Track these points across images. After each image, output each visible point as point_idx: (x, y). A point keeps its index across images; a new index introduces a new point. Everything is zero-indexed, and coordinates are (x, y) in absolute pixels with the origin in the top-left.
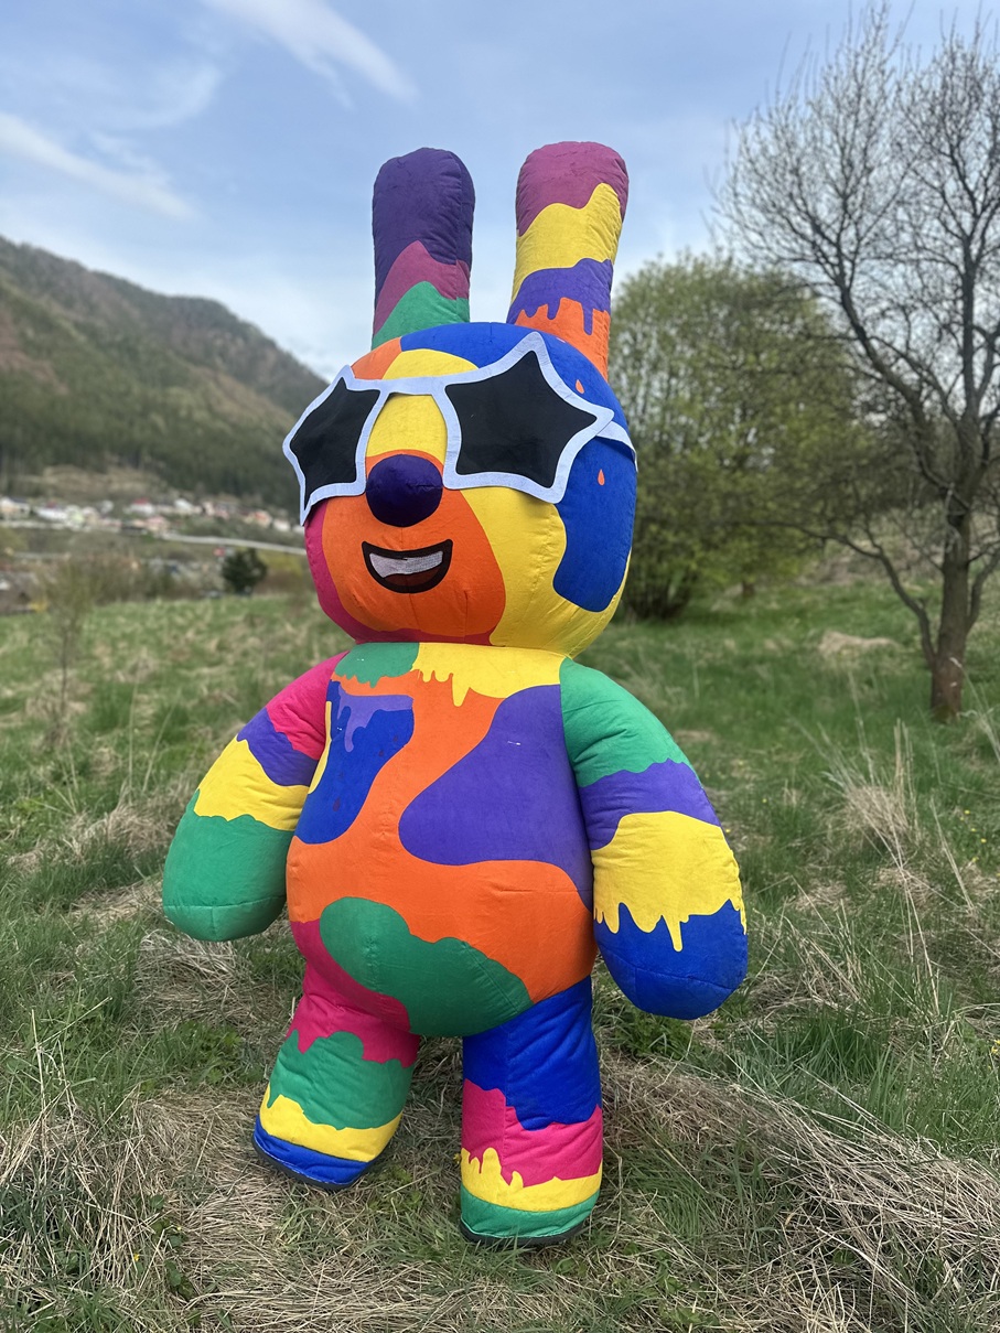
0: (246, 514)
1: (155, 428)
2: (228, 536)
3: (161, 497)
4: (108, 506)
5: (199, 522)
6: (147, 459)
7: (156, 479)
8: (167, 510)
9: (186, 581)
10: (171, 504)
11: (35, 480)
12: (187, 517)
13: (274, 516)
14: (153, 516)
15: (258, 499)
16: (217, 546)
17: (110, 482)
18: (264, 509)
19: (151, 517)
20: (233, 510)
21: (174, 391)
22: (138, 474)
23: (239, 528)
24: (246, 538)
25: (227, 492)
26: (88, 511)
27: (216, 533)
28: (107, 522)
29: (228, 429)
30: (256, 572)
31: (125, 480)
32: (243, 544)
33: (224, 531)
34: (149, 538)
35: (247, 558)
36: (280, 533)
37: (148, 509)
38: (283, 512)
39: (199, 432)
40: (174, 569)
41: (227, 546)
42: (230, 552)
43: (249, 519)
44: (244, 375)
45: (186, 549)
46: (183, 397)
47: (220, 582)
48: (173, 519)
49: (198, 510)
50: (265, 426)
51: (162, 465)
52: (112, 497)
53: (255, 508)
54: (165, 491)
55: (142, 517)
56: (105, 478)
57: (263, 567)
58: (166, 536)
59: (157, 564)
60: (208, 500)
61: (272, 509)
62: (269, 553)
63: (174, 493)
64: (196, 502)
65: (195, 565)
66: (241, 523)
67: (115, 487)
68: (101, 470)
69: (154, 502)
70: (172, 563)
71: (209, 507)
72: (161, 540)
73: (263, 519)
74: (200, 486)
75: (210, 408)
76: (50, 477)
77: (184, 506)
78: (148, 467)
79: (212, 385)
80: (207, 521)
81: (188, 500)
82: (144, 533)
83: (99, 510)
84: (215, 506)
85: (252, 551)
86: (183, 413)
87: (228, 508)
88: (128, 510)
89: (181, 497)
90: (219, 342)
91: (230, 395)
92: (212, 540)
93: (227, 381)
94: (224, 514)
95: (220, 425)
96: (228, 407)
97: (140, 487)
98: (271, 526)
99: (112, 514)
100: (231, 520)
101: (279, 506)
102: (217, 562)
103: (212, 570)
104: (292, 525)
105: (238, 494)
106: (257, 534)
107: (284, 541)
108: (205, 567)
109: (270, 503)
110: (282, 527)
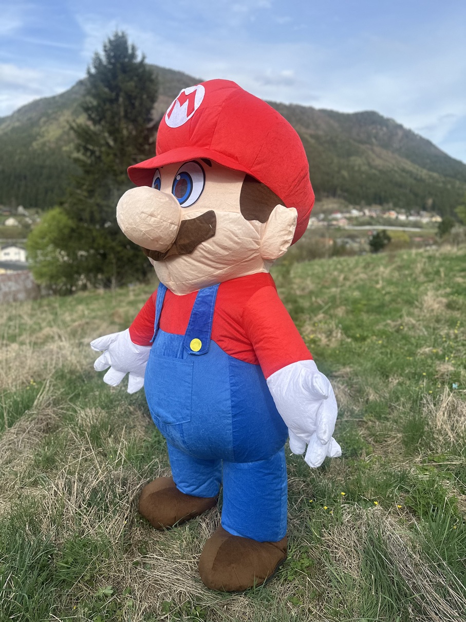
0: (384, 213)
1: (343, 178)
2: (375, 225)
3: (345, 210)
4: (322, 216)
5: (361, 220)
6: (339, 192)
7: (342, 201)
8: (347, 215)
9: (352, 248)
10: (349, 212)
12: (356, 218)
13: (398, 213)
14: (341, 219)
15: (391, 205)
16: (369, 230)
17: (323, 205)
18: (393, 210)
19: (340, 221)
20: (378, 212)
21: (353, 158)
22: (335, 200)
23: (381, 220)
24: (384, 225)
25: (376, 203)
26: (314, 219)
27: (369, 224)
28: (321, 224)
29: (377, 172)
30: (386, 242)
31: (329, 204)
32: (381, 228)
33: (373, 222)
34: (339, 229)
35: (381, 235)
36: (401, 221)
37: (339, 216)
38: (403, 211)
39: (364, 176)
40: (347, 243)
41: (374, 230)
42: (375, 233)
43: (386, 216)
44: (386, 145)
45: (355, 233)
46: (357, 161)
47: (367, 247)
48: (350, 219)
49: (361, 214)
50: (396, 169)
51: (346, 194)
52: (324, 212)
53: (389, 210)
54: (347, 207)
55: (336, 219)
56: (320, 204)
57: (389, 238)
58: (347, 227)
59: (339, 241)
60: (366, 208)
61: (398, 209)
62: (392, 231)
63: (351, 207)
64: (360, 210)
65: (358, 240)
66: (382, 218)
67: (325, 207)
68: (320, 200)
69: (342, 212)
70: (346, 240)
71: (367, 212)
72: (345, 230)
73: (393, 215)
74: (363, 202)
75: (369, 164)
77: (355, 213)
78: (340, 196)
79: (370, 153)
80: (366, 219)
81: (357, 209)
82: (337, 227)
83: (318, 218)
84: (370, 211)
85: (384, 231)
86: (356, 168)
87: (376, 211)
88: (330, 217)
89: (354, 208)
90: (374, 131)
91: (379, 156)
92: (367, 227)
93: (377, 149)
94: (374, 214)
95: (374, 171)
96: (378, 162)
97: (336, 206)
98: (397, 218)
99: (323, 220)
100: (377, 217)
101: (401, 207)
102: (368, 238)
103: (365, 242)
104: (407, 217)
105: (381, 203)
106: (390, 223)
107: (403, 225)
108: (363, 241)
109: (397, 206)
110: (402, 218)
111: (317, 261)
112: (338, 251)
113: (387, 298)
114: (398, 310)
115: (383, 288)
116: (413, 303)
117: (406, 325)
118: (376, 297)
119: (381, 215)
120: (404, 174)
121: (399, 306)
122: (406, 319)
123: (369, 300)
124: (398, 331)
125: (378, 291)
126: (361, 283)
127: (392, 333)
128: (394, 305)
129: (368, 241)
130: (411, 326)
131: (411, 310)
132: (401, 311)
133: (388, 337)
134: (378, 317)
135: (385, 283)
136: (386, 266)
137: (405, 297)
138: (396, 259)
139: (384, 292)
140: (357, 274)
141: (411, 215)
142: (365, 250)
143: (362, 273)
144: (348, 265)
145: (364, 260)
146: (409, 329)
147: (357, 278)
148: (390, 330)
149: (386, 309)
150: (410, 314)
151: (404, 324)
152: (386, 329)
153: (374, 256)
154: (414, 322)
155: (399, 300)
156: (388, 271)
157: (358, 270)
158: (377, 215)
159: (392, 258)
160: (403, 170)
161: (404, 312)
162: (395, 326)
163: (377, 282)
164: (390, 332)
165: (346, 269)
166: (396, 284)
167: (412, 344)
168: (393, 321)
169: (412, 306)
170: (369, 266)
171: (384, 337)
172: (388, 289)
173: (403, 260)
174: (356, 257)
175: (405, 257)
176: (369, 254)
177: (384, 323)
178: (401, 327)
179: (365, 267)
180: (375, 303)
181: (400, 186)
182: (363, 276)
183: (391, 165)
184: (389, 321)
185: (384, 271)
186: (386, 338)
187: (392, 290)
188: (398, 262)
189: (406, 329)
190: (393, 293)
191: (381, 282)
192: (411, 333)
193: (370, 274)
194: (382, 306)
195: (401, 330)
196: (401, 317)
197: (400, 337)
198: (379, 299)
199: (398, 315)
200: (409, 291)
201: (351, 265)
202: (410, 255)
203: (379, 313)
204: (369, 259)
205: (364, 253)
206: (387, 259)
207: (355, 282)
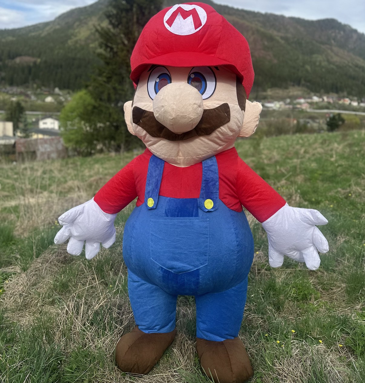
0: (340, 100)
1: (307, 71)
2: (332, 109)
3: (307, 96)
4: (288, 101)
5: (321, 105)
6: (303, 82)
7: (306, 89)
8: (309, 100)
9: (312, 127)
10: (311, 98)
11: (264, 94)
12: (317, 103)
13: (351, 100)
14: (304, 103)
15: (345, 93)
16: (327, 113)
17: (289, 92)
18: (347, 97)
19: (303, 104)
20: (335, 99)
21: (315, 56)
22: (300, 88)
23: (337, 106)
24: (339, 109)
25: (333, 92)
26: (281, 103)
27: (327, 108)
28: (287, 106)
29: (335, 67)
30: (340, 123)
31: (294, 91)
32: (337, 111)
33: (331, 107)
34: (302, 111)
35: (337, 117)
36: (353, 106)
37: (302, 101)
38: (356, 98)
39: (324, 70)
40: (308, 122)
41: (331, 113)
42: (331, 115)
43: (341, 102)
44: (342, 46)
45: (315, 115)
46: (318, 58)
47: (325, 127)
48: (311, 104)
49: (321, 100)
50: (350, 64)
51: (308, 84)
52: (290, 97)
53: (344, 97)
54: (309, 94)
55: (300, 104)
56: (288, 91)
57: (343, 120)
58: (309, 110)
59: (302, 121)
60: (325, 96)
61: (351, 97)
62: (346, 114)
63: (312, 94)
64: (320, 97)
65: (317, 121)
66: (338, 103)
67: (291, 94)
68: (286, 88)
69: (305, 98)
70: (308, 120)
71: (325, 99)
72: (307, 112)
73: (347, 101)
74: (322, 91)
75: (328, 61)
76: (269, 92)
77: (316, 99)
78: (303, 85)
79: (329, 51)
80: (325, 104)
81: (317, 96)
82: (300, 110)
83: (285, 102)
84: (328, 98)
85: (339, 115)
86: (318, 64)
87: (333, 98)
88: (295, 102)
89: (315, 95)
90: (333, 34)
91: (337, 55)
92: (325, 111)
93: (335, 49)
94: (331, 101)
95: (332, 66)
96: (336, 59)
97: (300, 93)
98: (350, 104)
99: (289, 104)
100: (334, 102)
101: (354, 96)
102: (326, 119)
103: (323, 122)
104: (359, 103)
105: (337, 92)
106: (344, 108)
107: (355, 109)
108: (321, 121)
109: (350, 95)
110: (355, 104)
111: (283, 137)
112: (301, 129)
113: (339, 170)
114: (348, 180)
115: (336, 161)
116: (361, 175)
117: (354, 193)
118: (330, 168)
119: (337, 101)
120: (357, 69)
121: (349, 177)
122: (354, 188)
123: (324, 170)
124: (347, 197)
125: (332, 163)
126: (319, 156)
127: (342, 199)
128: (345, 176)
129: (325, 122)
130: (357, 194)
131: (359, 180)
132: (350, 181)
133: (338, 202)
134: (331, 185)
135: (338, 157)
136: (339, 144)
137: (354, 170)
138: (348, 138)
139: (337, 165)
140: (316, 149)
141: (362, 102)
142: (323, 129)
143: (320, 147)
144: (308, 140)
145: (322, 137)
146: (356, 196)
147: (315, 152)
148: (341, 197)
149: (338, 179)
150: (357, 184)
151: (352, 192)
152: (337, 195)
153: (330, 134)
154: (361, 191)
155: (349, 172)
156: (341, 147)
157: (317, 145)
158: (333, 101)
159: (344, 136)
160: (357, 66)
161: (352, 182)
162: (345, 193)
163: (332, 156)
164: (340, 198)
165: (307, 144)
166: (347, 158)
167: (358, 209)
168: (343, 189)
169: (359, 178)
170: (325, 142)
171: (335, 202)
172: (340, 162)
173: (354, 138)
174: (315, 135)
175: (356, 136)
176: (326, 133)
177: (336, 191)
178: (350, 195)
179: (323, 143)
180: (329, 174)
181: (354, 78)
182: (320, 150)
183: (346, 62)
184: (340, 189)
185: (338, 147)
186: (336, 203)
187: (343, 163)
188: (350, 140)
189: (353, 196)
190: (344, 166)
191: (334, 156)
192: (358, 200)
193: (326, 149)
194: (335, 176)
195: (350, 196)
196: (350, 186)
197: (348, 202)
198: (332, 170)
199: (348, 184)
200: (358, 164)
201: (311, 141)
202: (360, 135)
203: (332, 182)
204: (326, 137)
205: (322, 132)
206: (341, 137)
207: (314, 155)
